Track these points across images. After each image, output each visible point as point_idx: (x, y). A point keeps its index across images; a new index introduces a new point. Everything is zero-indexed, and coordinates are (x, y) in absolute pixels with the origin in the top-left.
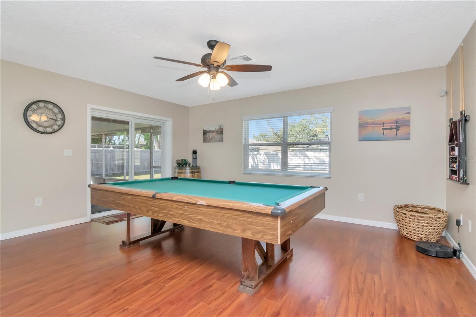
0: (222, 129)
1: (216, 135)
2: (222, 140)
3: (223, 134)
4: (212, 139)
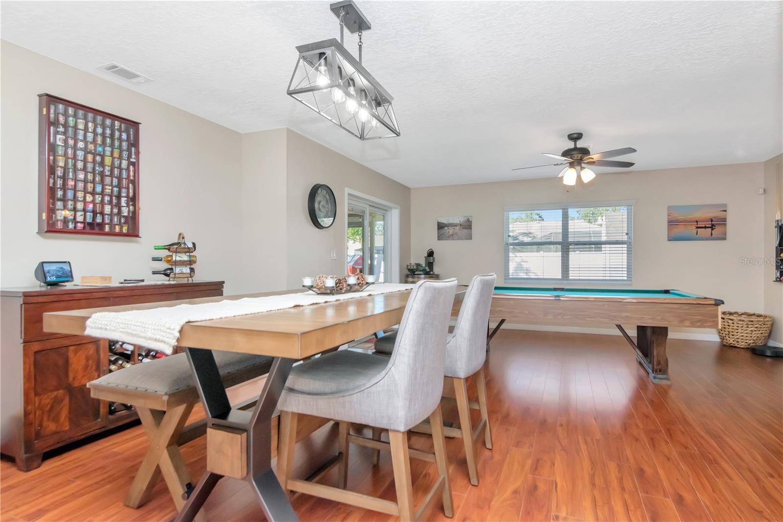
0: (471, 222)
1: (461, 230)
2: (470, 237)
3: (473, 228)
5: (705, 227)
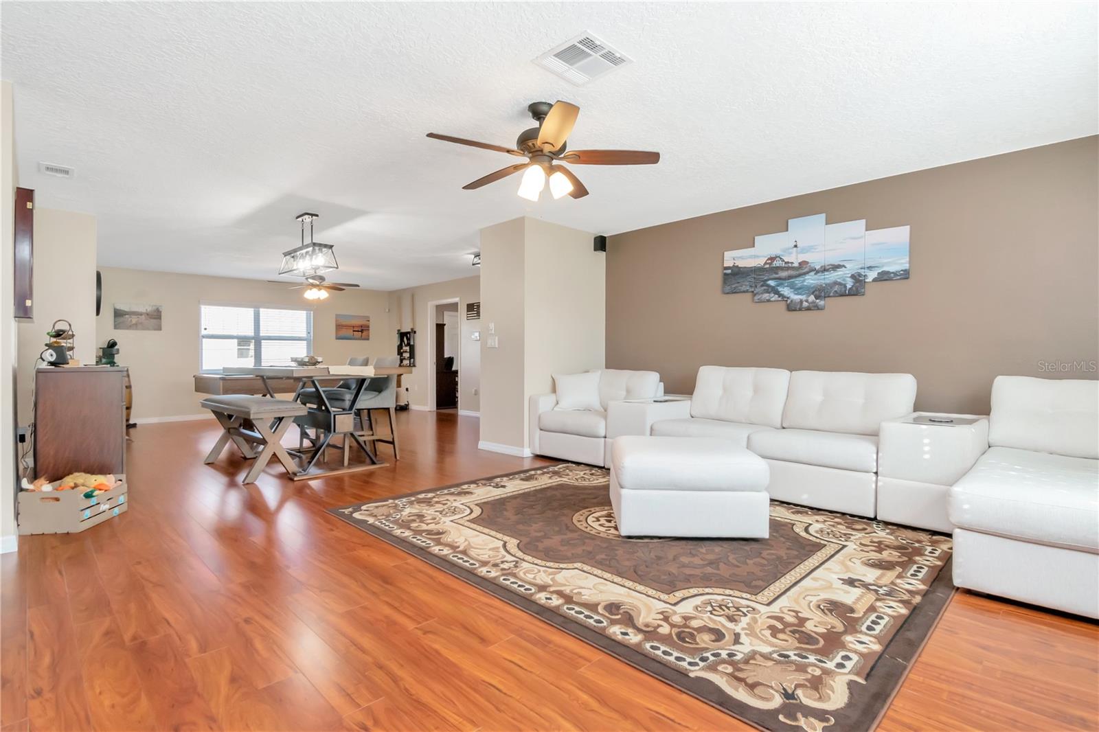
0: (161, 312)
1: (147, 319)
2: (159, 328)
3: (162, 318)
4: (136, 324)
5: (358, 331)
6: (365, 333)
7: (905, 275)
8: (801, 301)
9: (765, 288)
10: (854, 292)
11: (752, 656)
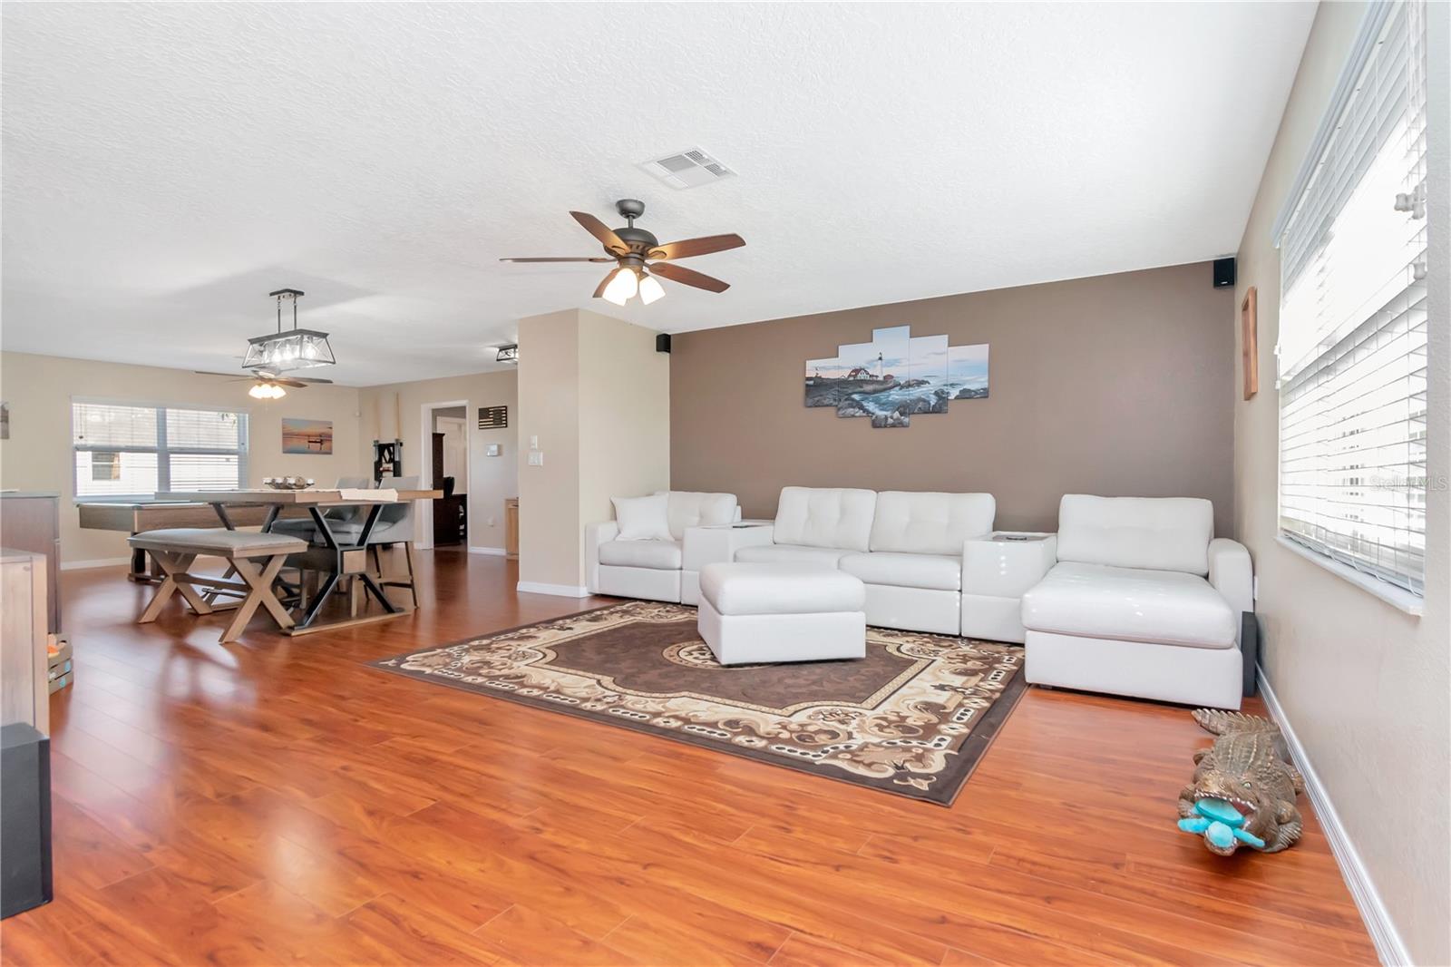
0: (7, 412)
2: (6, 436)
3: (11, 422)
5: (316, 442)
6: (325, 445)
7: (985, 394)
8: (886, 418)
9: (850, 402)
10: (937, 410)
11: (866, 745)
